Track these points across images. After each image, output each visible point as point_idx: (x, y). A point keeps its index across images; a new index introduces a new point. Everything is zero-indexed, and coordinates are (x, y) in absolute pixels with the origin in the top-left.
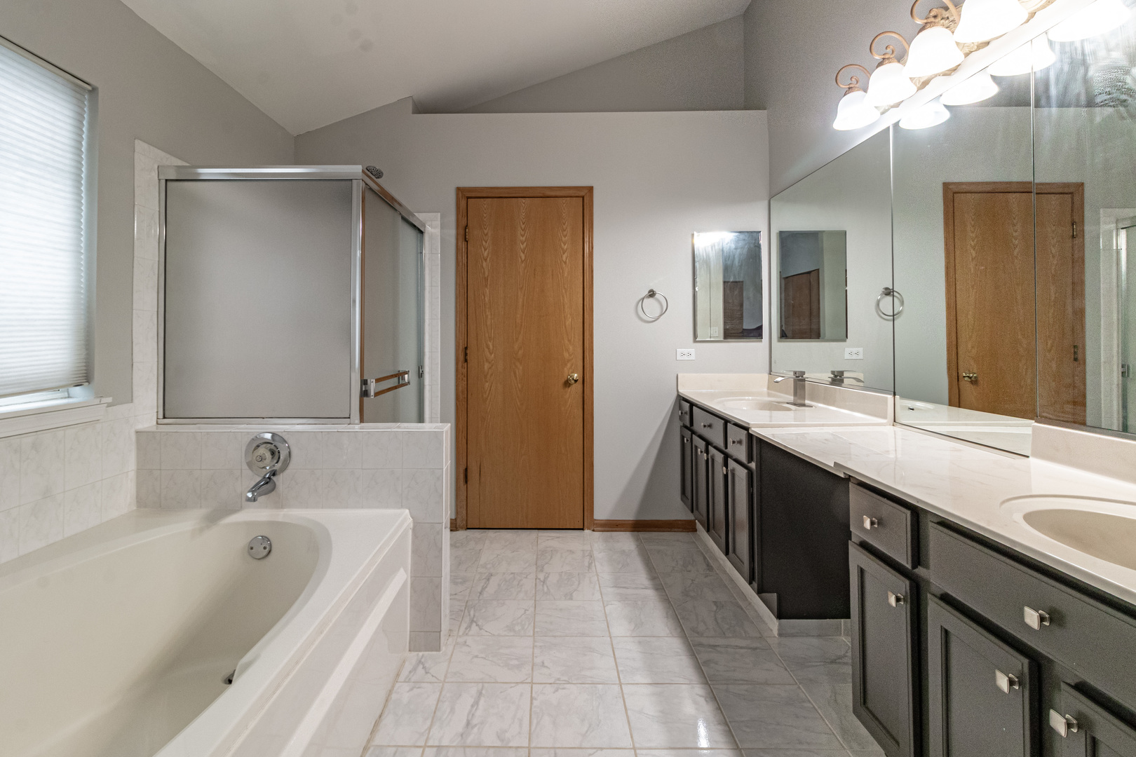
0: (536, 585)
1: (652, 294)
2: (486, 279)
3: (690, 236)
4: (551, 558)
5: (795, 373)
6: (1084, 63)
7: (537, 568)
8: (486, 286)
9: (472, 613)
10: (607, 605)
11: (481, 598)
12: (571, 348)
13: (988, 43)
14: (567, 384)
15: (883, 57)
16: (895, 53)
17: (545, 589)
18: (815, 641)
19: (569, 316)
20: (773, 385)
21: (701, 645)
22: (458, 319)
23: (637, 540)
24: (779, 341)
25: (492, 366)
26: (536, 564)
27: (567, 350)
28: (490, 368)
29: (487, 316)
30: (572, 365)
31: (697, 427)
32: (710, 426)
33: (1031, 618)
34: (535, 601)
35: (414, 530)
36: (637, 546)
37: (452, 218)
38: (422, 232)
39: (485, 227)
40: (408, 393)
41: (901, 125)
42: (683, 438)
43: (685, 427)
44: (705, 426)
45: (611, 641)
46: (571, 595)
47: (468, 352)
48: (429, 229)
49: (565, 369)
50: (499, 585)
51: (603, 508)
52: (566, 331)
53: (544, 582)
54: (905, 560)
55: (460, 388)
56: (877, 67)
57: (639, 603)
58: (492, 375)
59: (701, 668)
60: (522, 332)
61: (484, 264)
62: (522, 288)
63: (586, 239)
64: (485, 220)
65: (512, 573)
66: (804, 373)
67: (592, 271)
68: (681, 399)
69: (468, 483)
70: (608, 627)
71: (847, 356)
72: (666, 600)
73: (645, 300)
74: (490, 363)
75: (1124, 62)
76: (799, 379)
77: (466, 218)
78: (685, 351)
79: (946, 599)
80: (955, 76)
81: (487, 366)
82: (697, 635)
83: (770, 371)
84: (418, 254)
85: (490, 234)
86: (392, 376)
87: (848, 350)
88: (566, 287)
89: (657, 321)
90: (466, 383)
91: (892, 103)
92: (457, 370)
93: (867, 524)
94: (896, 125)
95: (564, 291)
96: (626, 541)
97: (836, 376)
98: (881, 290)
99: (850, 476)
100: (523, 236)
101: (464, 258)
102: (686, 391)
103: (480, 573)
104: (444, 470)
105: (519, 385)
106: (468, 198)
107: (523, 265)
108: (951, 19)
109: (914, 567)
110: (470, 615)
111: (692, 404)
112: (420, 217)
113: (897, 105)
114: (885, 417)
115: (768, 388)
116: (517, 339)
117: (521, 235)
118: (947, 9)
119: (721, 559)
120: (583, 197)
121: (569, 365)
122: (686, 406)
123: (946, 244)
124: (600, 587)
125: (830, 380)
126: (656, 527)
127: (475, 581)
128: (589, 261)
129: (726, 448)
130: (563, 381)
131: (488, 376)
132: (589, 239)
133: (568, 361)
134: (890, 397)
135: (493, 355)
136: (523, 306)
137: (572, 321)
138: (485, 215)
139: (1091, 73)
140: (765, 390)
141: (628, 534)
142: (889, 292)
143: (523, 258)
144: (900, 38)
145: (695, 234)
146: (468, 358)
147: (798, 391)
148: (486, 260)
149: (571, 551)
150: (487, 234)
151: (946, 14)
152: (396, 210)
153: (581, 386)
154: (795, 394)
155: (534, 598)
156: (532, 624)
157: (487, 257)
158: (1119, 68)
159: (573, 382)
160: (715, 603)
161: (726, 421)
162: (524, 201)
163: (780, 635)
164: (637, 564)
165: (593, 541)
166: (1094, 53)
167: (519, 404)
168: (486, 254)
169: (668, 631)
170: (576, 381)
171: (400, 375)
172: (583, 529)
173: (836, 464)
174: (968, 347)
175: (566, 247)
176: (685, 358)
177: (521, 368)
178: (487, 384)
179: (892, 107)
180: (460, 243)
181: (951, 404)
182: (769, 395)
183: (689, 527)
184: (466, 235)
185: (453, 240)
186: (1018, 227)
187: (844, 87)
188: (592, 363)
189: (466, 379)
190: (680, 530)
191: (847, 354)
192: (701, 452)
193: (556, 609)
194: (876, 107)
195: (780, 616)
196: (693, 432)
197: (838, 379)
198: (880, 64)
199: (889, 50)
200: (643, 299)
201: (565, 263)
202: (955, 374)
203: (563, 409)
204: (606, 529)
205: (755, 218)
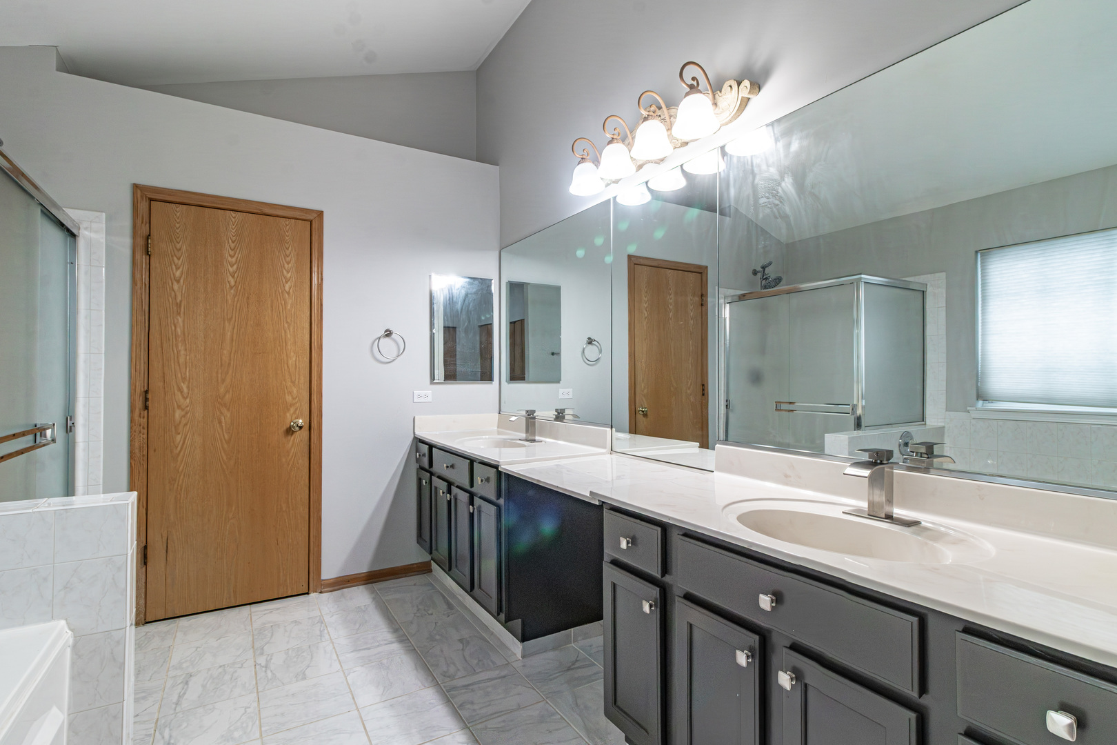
0: (256, 674)
1: (388, 334)
2: (179, 305)
3: (428, 277)
4: (272, 635)
5: (527, 411)
6: (753, 172)
7: (254, 652)
8: (179, 314)
9: (167, 733)
10: (349, 674)
11: (178, 709)
12: (295, 390)
13: (687, 143)
14: (289, 431)
15: (612, 136)
16: (620, 135)
17: (270, 674)
18: (551, 654)
19: (292, 354)
20: (503, 423)
21: (454, 688)
22: (134, 356)
23: (373, 592)
24: (509, 383)
25: (187, 413)
26: (253, 647)
27: (290, 393)
28: (184, 416)
29: (178, 352)
30: (296, 409)
31: (436, 468)
32: (452, 466)
33: (765, 602)
34: (258, 693)
35: (75, 647)
36: (374, 599)
37: (126, 222)
38: (73, 235)
39: (178, 240)
40: (49, 456)
41: (618, 200)
42: (420, 480)
43: (422, 468)
44: (447, 467)
45: (360, 714)
46: (304, 674)
47: (149, 396)
48: (84, 235)
49: (288, 415)
50: (204, 686)
51: (332, 565)
52: (289, 372)
53: (266, 667)
54: (655, 572)
55: (137, 444)
56: (608, 144)
57: (385, 661)
58: (186, 424)
59: (458, 712)
60: (230, 372)
61: (176, 287)
62: (230, 320)
63: (315, 269)
64: (178, 231)
65: (220, 666)
66: (534, 411)
67: (322, 305)
68: (418, 441)
69: (148, 564)
70: (353, 698)
71: (561, 396)
72: (412, 650)
73: (381, 340)
74: (183, 410)
75: (777, 177)
76: (530, 415)
77: (148, 225)
78: (423, 393)
79: (689, 597)
80: (662, 165)
81: (178, 414)
82: (449, 679)
83: (500, 410)
84: (66, 263)
85: (184, 249)
86: (23, 434)
87: (561, 391)
88: (289, 321)
89: (394, 362)
90: (145, 436)
91: (614, 179)
92: (132, 420)
93: (624, 545)
94: (615, 198)
95: (286, 325)
96: (360, 597)
97: (559, 413)
98: (586, 340)
99: (603, 502)
100: (232, 257)
101: (145, 277)
102: (423, 433)
103: (174, 677)
104: (129, 555)
105: (226, 436)
106: (151, 200)
107: (232, 291)
108: (662, 117)
109: (663, 575)
110: (163, 738)
111: (431, 447)
112: (72, 215)
113: (616, 182)
114: (605, 448)
115: (498, 427)
116: (223, 381)
117: (230, 255)
118: (660, 108)
119: (460, 595)
120: (311, 222)
121: (292, 410)
122: (425, 448)
123: (629, 305)
124: (337, 655)
125: (554, 417)
126: (393, 575)
127: (166, 690)
128: (318, 293)
129: (472, 486)
130: (285, 428)
131: (181, 426)
132: (318, 268)
133: (291, 405)
134: (609, 429)
135: (188, 400)
136: (232, 340)
137: (296, 359)
138: (178, 225)
139: (756, 181)
140: (496, 428)
141: (361, 587)
142: (590, 341)
143: (233, 283)
144: (624, 124)
145: (434, 276)
146: (149, 403)
147: (530, 428)
148: (178, 281)
149: (296, 622)
150: (180, 249)
151: (659, 112)
152: (32, 197)
153: (307, 432)
154: (527, 431)
155: (255, 689)
156: (257, 722)
157: (180, 278)
158: (775, 180)
159: (297, 428)
160: (461, 640)
161: (472, 461)
162: (234, 215)
163: (523, 657)
164: (376, 619)
165: (321, 605)
166: (759, 166)
167: (225, 458)
168: (178, 274)
169: (420, 684)
170: (301, 428)
171: (38, 431)
172: (308, 593)
173: (591, 493)
174: (641, 386)
175: (289, 275)
176: (422, 400)
177: (229, 415)
178: (179, 437)
179: (614, 182)
180: (138, 256)
181: (630, 432)
182: (499, 433)
183: (424, 569)
184: (148, 247)
185: (127, 252)
186: (672, 296)
187: (579, 157)
188: (321, 407)
189: (145, 431)
190: (416, 573)
191: (562, 394)
192: (443, 493)
193: (287, 696)
194: (602, 179)
195: (524, 639)
196: (432, 474)
197: (560, 416)
198: (610, 142)
199: (616, 132)
200: (380, 338)
201: (288, 293)
202: (633, 410)
203: (284, 460)
204: (336, 588)
205: (486, 267)
